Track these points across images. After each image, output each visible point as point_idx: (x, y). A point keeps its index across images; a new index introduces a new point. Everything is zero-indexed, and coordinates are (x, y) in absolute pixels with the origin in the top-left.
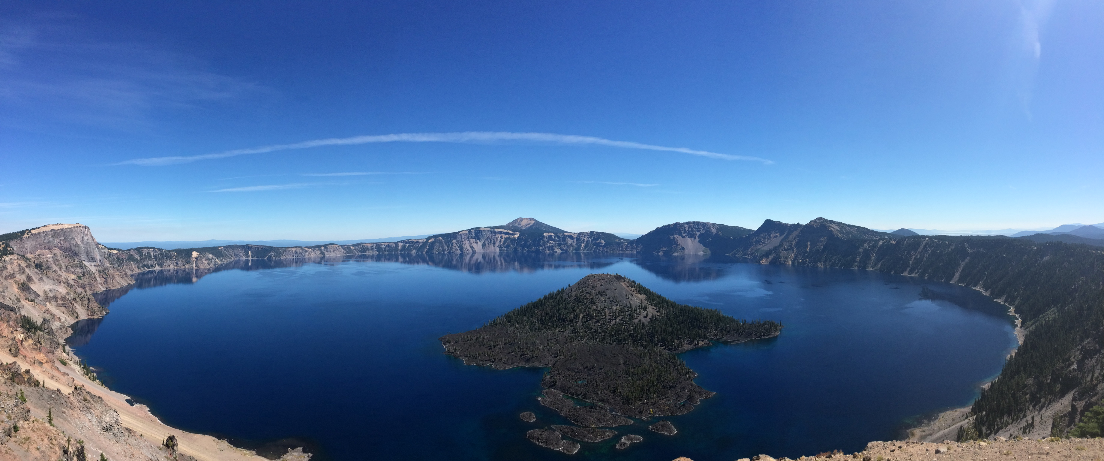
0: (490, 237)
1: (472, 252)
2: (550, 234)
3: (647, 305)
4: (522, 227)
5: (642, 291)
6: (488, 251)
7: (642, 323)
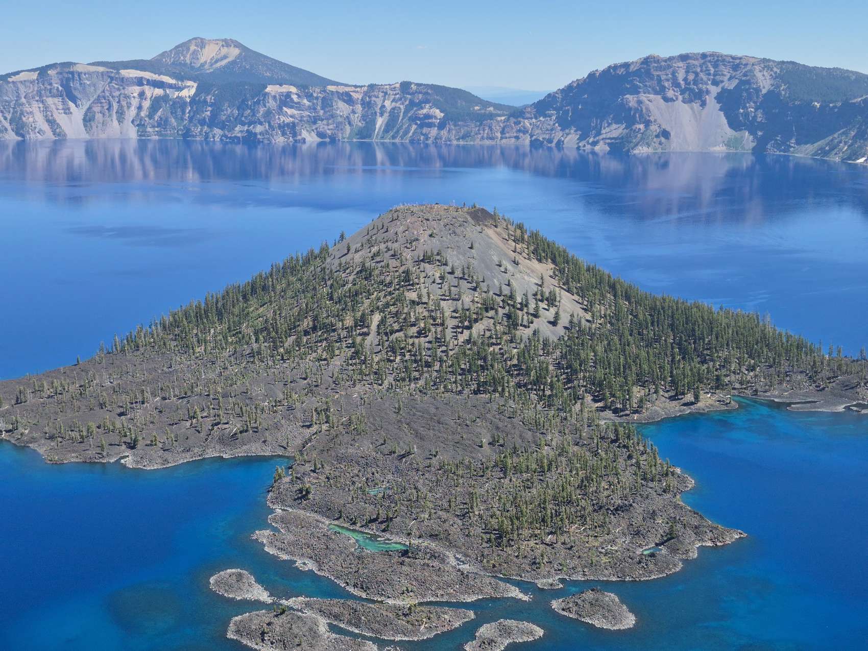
0: (107, 94)
1: (53, 138)
2: (285, 89)
3: (557, 289)
4: (202, 65)
5: (544, 251)
6: (103, 136)
7: (541, 340)
